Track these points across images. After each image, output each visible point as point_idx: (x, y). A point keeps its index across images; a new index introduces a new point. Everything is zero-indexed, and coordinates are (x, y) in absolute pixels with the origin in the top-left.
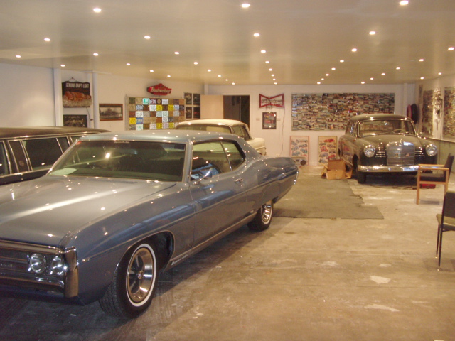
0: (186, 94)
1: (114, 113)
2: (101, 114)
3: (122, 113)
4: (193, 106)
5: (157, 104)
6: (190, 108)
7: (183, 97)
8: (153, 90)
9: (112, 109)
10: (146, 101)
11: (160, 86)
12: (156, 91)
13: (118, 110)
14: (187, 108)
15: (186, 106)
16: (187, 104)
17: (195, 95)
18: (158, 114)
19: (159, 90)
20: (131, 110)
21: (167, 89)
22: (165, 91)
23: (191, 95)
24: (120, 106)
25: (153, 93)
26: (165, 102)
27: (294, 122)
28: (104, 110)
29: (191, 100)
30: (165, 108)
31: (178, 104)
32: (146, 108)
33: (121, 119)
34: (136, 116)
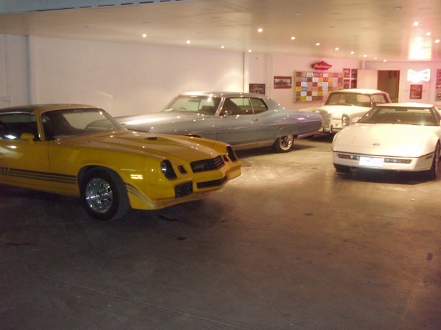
0: (345, 70)
1: (285, 83)
2: (275, 83)
3: (291, 83)
4: (351, 79)
5: (319, 77)
6: (348, 81)
7: (342, 71)
8: (316, 66)
9: (284, 80)
10: (310, 75)
11: (322, 63)
12: (319, 67)
13: (288, 81)
14: (345, 81)
15: (345, 79)
16: (345, 77)
17: (353, 70)
18: (319, 85)
19: (321, 66)
20: (298, 81)
21: (328, 65)
22: (326, 67)
23: (349, 70)
24: (290, 78)
25: (316, 68)
26: (325, 75)
27: (438, 94)
28: (277, 80)
29: (349, 74)
30: (325, 80)
31: (336, 77)
32: (310, 80)
33: (290, 87)
34: (302, 85)
